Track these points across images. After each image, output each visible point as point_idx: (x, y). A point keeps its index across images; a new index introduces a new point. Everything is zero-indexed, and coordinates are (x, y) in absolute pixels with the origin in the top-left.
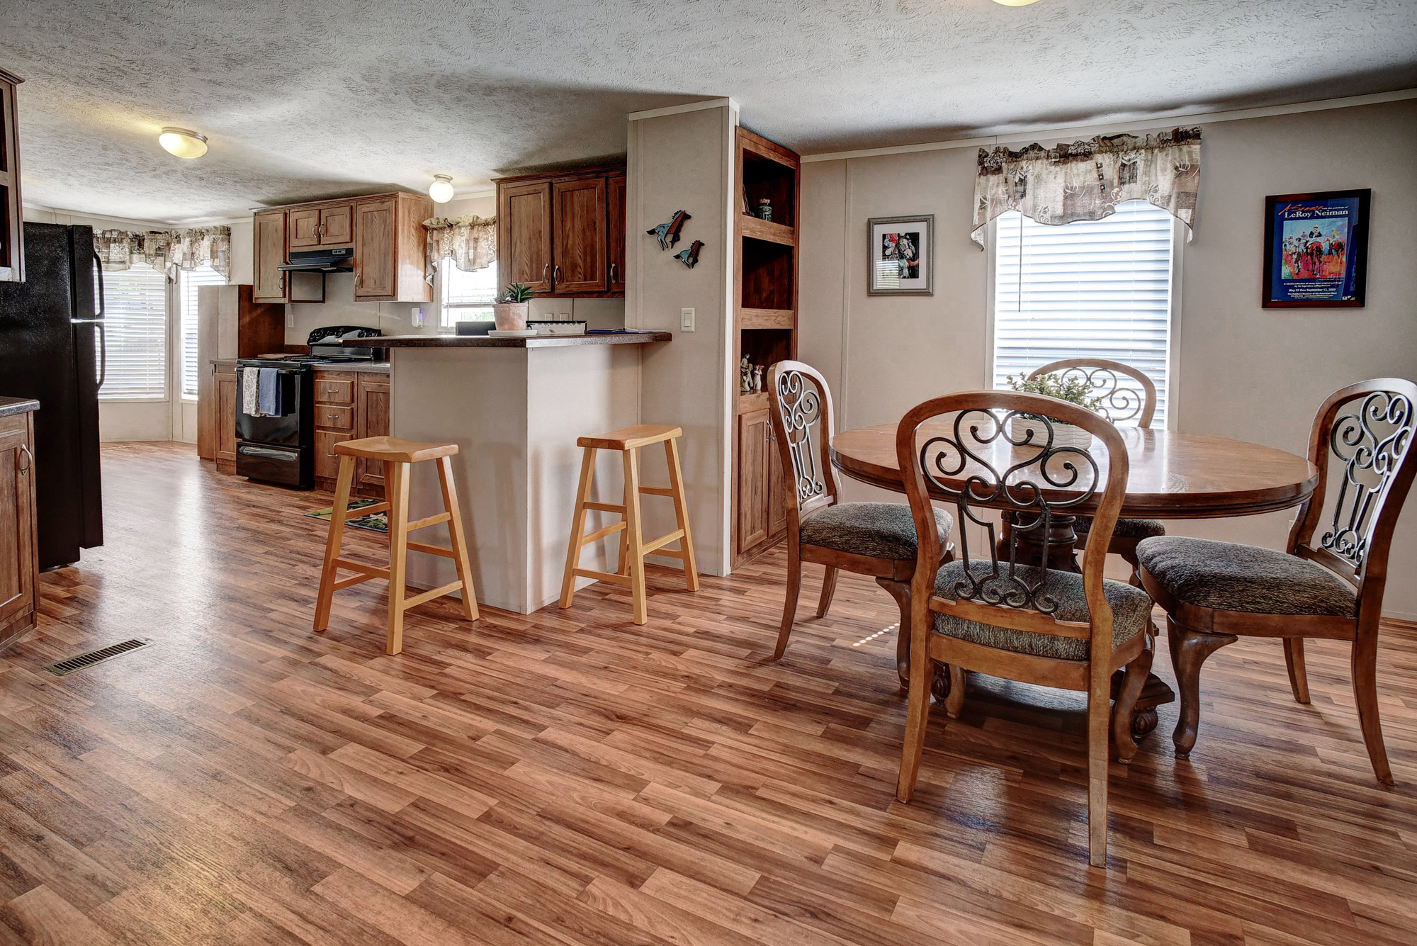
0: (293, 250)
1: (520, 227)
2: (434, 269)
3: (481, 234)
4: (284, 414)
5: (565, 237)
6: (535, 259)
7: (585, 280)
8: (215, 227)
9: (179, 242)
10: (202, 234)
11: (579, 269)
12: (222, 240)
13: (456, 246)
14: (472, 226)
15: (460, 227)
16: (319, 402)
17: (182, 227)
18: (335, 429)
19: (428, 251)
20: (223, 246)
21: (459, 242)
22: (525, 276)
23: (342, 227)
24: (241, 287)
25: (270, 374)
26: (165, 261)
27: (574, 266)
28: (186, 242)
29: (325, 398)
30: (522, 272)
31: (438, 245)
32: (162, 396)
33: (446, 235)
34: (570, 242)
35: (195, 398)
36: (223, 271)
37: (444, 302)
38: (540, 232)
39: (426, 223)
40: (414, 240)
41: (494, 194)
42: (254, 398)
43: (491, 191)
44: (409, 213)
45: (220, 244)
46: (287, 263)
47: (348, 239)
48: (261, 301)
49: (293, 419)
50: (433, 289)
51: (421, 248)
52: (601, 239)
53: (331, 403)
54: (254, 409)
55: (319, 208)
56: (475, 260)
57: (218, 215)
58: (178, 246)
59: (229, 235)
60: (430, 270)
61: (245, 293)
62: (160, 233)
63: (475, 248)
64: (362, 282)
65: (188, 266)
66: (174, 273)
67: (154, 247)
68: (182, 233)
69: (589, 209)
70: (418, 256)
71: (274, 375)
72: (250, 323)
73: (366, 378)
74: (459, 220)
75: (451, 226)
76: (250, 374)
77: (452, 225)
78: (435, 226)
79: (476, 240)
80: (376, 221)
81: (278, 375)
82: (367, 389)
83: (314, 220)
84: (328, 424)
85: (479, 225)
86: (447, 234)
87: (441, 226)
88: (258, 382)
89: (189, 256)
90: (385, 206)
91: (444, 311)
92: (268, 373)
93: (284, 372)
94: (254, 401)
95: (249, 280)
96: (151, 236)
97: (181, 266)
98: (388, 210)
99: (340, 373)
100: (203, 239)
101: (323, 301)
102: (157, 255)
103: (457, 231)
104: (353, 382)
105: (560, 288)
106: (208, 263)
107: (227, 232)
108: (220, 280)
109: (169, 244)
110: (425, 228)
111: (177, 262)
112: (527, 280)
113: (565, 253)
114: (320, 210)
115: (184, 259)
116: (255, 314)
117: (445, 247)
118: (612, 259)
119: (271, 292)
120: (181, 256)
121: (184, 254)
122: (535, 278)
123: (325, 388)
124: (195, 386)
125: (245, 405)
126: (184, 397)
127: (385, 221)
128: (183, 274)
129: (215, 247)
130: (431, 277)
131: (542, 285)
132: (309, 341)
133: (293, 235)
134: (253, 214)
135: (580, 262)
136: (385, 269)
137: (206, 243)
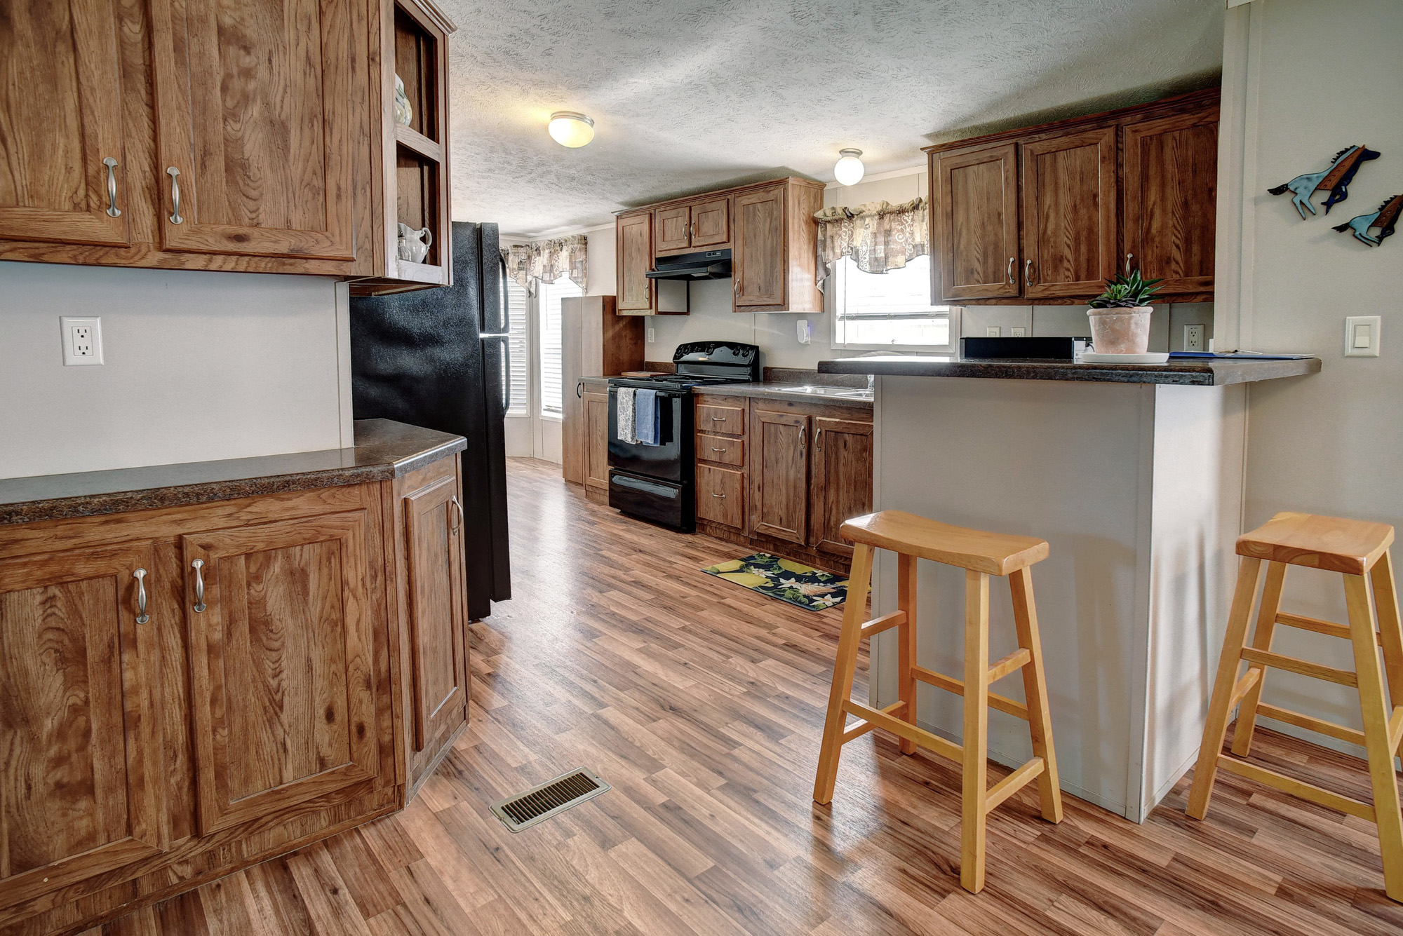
0: (659, 255)
1: (967, 210)
2: (827, 272)
3: (894, 225)
4: (663, 443)
5: (1043, 218)
6: (992, 251)
7: (1078, 278)
8: (573, 237)
9: (539, 254)
10: (561, 244)
11: (1066, 264)
12: (580, 250)
13: (857, 242)
14: (881, 215)
15: (863, 218)
16: (702, 431)
17: (542, 240)
18: (721, 464)
19: (820, 250)
20: (580, 256)
21: (862, 235)
22: (976, 276)
23: (717, 225)
24: (604, 298)
25: (648, 397)
26: (526, 275)
27: (1058, 260)
28: (546, 254)
29: (708, 427)
30: (970, 272)
31: (833, 242)
32: (524, 412)
33: (844, 229)
34: (1051, 226)
35: (560, 416)
36: (581, 282)
37: (840, 312)
38: (999, 214)
39: (819, 214)
40: (804, 236)
41: (925, 169)
42: (630, 423)
43: (921, 166)
44: (799, 203)
45: (578, 253)
46: (653, 270)
47: (725, 239)
48: (625, 313)
49: (673, 450)
50: (825, 296)
51: (812, 246)
52: (1108, 218)
53: (716, 433)
54: (629, 436)
55: (688, 204)
56: (886, 258)
57: (577, 224)
58: (538, 258)
59: (586, 244)
60: (821, 273)
61: (610, 304)
62: (522, 247)
63: (886, 243)
64: (742, 289)
65: (548, 279)
66: (534, 286)
67: (517, 260)
68: (541, 245)
69: (1086, 176)
70: (808, 257)
71: (653, 397)
72: (614, 338)
73: (761, 405)
74: (864, 209)
75: (851, 217)
76: (624, 394)
77: (852, 215)
78: (829, 219)
79: (888, 233)
80: (760, 215)
81: (656, 397)
82: (763, 420)
83: (683, 221)
84: (713, 458)
85: (891, 213)
86: (845, 227)
87: (836, 217)
88: (634, 404)
89: (548, 268)
90: (771, 195)
91: (839, 325)
92: (645, 394)
93: (662, 394)
94: (630, 427)
95: (612, 291)
96: (515, 250)
97: (542, 279)
98: (775, 201)
99: (726, 398)
100: (561, 250)
101: (687, 313)
102: (520, 269)
103: (858, 222)
104: (743, 410)
105: (1032, 291)
106: (566, 275)
107: (584, 240)
108: (576, 291)
109: (529, 257)
110: (816, 222)
111: (537, 275)
112: (978, 282)
113: (1042, 241)
114: (690, 208)
115: (545, 272)
116: (617, 328)
117: (841, 243)
118: (1127, 245)
119: (634, 303)
120: (541, 268)
121: (544, 266)
122: (991, 277)
123: (708, 415)
124: (557, 402)
125: (620, 430)
126: (544, 413)
127: (771, 214)
128: (542, 286)
129: (573, 258)
130: (821, 282)
131: (1003, 287)
132: (675, 358)
133: (659, 239)
134: (615, 218)
135: (1068, 253)
136: (772, 272)
137: (564, 254)
